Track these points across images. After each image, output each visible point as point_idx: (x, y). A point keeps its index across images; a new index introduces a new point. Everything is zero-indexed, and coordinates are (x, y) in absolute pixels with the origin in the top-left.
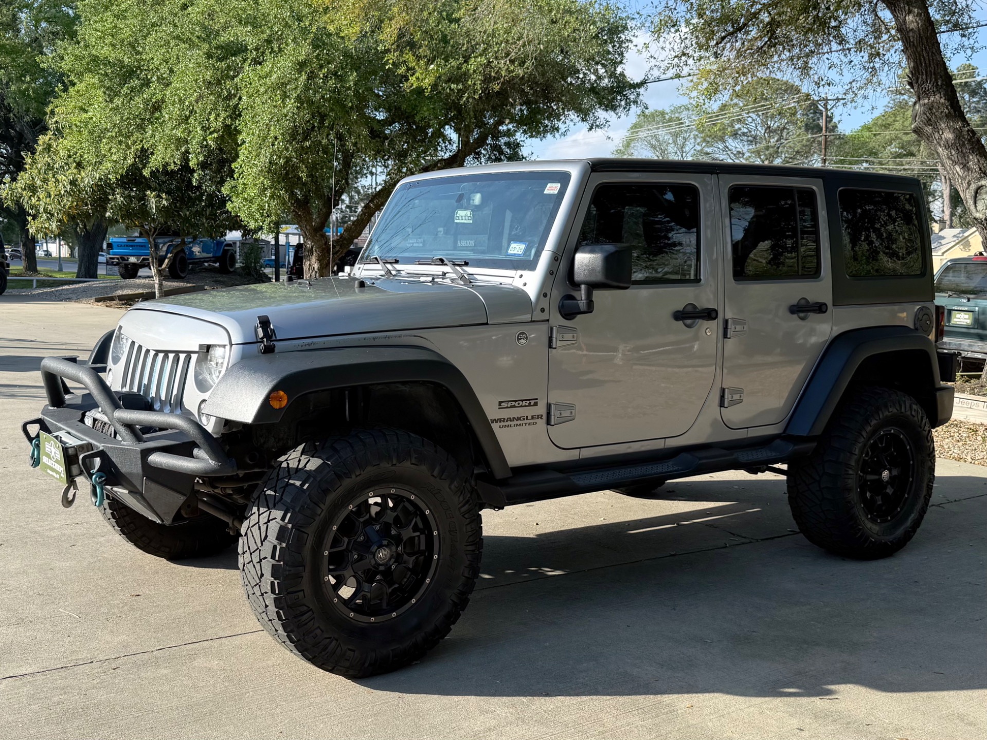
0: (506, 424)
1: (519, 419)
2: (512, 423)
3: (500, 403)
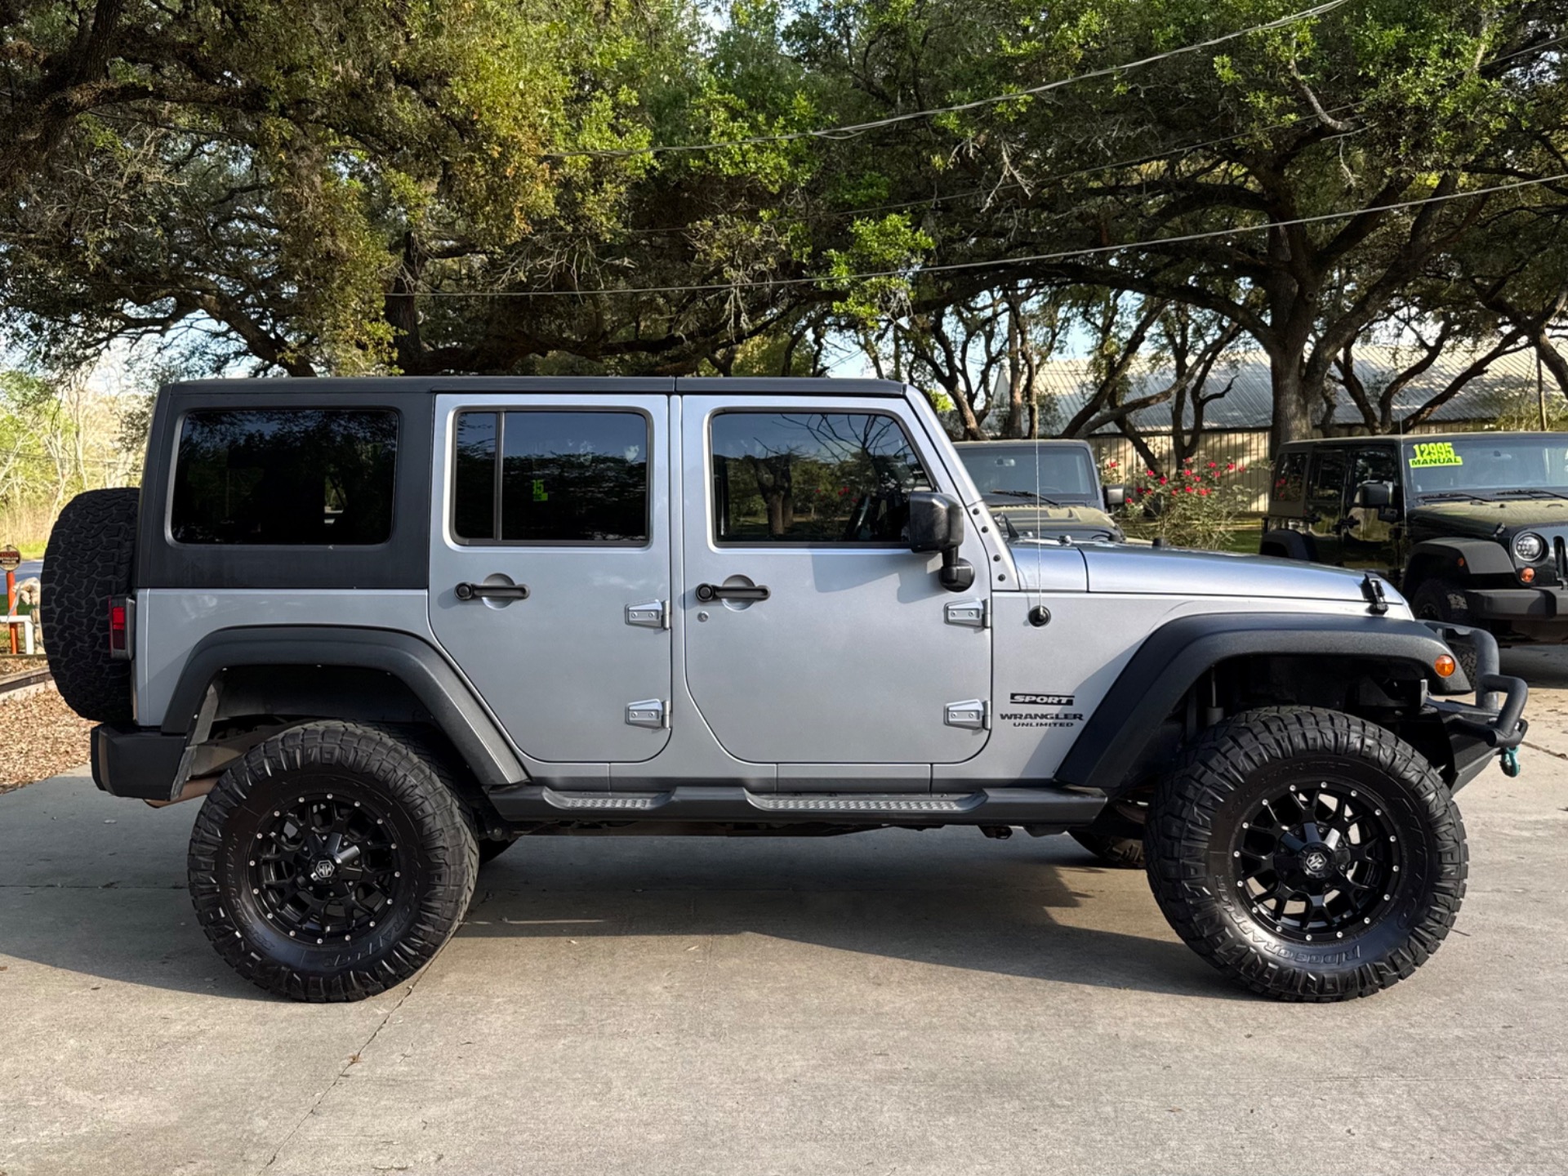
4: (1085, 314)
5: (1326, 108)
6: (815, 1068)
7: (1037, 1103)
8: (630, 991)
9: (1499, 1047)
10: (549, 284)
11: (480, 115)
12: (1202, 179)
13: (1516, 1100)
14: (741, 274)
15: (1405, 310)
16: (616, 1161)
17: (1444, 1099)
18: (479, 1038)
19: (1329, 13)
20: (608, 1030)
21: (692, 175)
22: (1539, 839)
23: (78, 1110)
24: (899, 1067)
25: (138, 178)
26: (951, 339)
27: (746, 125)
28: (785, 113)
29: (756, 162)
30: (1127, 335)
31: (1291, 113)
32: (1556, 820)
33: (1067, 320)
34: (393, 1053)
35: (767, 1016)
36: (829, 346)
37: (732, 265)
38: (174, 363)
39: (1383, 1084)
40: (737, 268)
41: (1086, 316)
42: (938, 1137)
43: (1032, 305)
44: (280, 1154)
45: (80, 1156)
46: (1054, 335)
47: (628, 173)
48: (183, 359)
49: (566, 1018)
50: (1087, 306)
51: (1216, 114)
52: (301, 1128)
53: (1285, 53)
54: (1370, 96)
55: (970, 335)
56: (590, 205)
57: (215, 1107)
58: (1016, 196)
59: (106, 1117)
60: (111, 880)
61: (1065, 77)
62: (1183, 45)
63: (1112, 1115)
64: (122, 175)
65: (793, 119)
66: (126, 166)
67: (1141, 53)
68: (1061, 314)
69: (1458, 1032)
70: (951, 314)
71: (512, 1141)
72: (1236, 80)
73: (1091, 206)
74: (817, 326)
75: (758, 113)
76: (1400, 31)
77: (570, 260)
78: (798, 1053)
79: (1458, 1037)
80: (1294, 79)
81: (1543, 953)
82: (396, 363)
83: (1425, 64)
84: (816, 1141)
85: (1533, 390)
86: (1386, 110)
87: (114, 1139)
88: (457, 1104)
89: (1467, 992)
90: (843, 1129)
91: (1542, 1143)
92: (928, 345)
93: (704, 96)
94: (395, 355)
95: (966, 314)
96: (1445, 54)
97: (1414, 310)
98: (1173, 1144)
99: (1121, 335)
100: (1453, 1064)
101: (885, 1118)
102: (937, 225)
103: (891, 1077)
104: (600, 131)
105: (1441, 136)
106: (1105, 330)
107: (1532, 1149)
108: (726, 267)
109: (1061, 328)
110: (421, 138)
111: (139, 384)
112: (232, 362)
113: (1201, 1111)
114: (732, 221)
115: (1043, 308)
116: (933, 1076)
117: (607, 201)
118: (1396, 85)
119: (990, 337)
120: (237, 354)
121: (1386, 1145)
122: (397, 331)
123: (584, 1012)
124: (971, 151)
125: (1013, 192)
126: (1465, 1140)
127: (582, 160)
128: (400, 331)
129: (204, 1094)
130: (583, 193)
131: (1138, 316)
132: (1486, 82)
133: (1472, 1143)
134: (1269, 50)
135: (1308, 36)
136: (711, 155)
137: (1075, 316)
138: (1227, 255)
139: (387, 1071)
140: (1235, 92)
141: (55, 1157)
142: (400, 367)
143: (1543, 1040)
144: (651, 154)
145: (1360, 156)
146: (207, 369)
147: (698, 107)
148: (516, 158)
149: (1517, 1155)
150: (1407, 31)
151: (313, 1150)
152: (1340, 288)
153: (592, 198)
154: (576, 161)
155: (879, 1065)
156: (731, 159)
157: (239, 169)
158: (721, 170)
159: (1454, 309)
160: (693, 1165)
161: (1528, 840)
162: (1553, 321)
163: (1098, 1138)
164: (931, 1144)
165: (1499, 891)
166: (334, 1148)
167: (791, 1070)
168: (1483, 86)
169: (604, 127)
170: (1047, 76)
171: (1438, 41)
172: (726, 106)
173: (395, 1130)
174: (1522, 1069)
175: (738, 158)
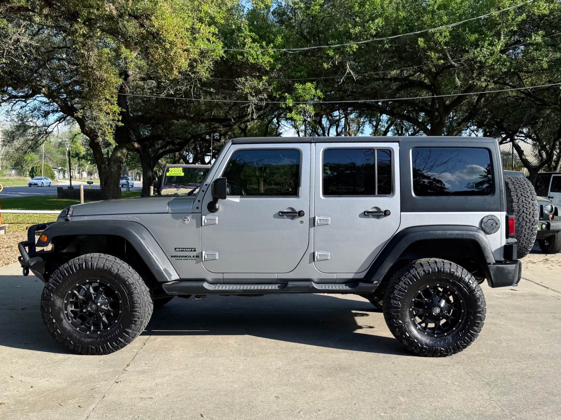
0: (180, 258)
1: (186, 257)
2: (183, 258)
3: (175, 249)
4: (370, 120)
5: (452, 59)
6: (286, 365)
7: (355, 373)
8: (222, 343)
9: (489, 356)
10: (182, 95)
11: (163, 32)
12: (411, 78)
13: (493, 371)
14: (254, 98)
15: (473, 127)
16: (223, 393)
17: (474, 371)
18: (172, 358)
19: (455, 27)
20: (216, 355)
21: (238, 61)
22: (504, 298)
23: (28, 383)
24: (312, 364)
25: (18, 40)
26: (325, 126)
27: (258, 45)
28: (273, 42)
29: (261, 59)
30: (383, 129)
31: (441, 59)
32: (509, 292)
33: (364, 122)
34: (142, 363)
35: (269, 350)
36: (282, 125)
37: (251, 95)
38: (27, 113)
39: (456, 367)
40: (253, 96)
41: (371, 122)
42: (325, 384)
43: (352, 116)
44: (106, 395)
45: (32, 398)
46: (359, 127)
47: (213, 57)
48: (31, 111)
49: (201, 351)
50: (371, 118)
51: (417, 57)
52: (112, 387)
53: (441, 39)
54: (466, 56)
55: (331, 125)
56: (199, 68)
57: (80, 381)
58: (350, 79)
59: (39, 385)
60: (24, 307)
61: (369, 39)
62: (408, 33)
63: (378, 376)
64: (11, 39)
65: (276, 45)
66: (13, 35)
67: (394, 33)
68: (362, 120)
69: (478, 352)
70: (325, 117)
71: (187, 388)
72: (424, 46)
73: (375, 84)
74: (278, 117)
75: (263, 41)
76: (476, 35)
77: (191, 87)
78: (280, 360)
79: (478, 354)
80: (443, 48)
81: (503, 330)
82: (121, 121)
83: (483, 47)
84: (287, 385)
85: (511, 157)
86: (470, 61)
87: (44, 392)
88: (167, 378)
89: (481, 341)
90: (296, 382)
91: (499, 382)
92: (317, 127)
93: (244, 33)
94: (120, 118)
95: (330, 117)
96: (489, 45)
97: (475, 127)
98: (396, 384)
99: (381, 129)
100: (476, 361)
101: (309, 378)
102: (323, 86)
103: (310, 367)
104: (203, 41)
105: (487, 72)
106: (376, 127)
107: (496, 384)
108: (249, 95)
109: (362, 125)
110: (138, 38)
111: (12, 120)
112: (51, 114)
113: (404, 375)
114: (252, 79)
115: (356, 117)
116: (323, 366)
117: (205, 66)
118: (474, 53)
119: (338, 126)
120: (53, 111)
121: (457, 383)
122: (122, 109)
123: (207, 350)
124: (337, 62)
125: (349, 78)
126: (478, 382)
127: (197, 51)
128: (123, 110)
129: (74, 377)
130: (196, 63)
131: (387, 123)
132: (502, 55)
133: (481, 382)
134: (436, 38)
135: (448, 34)
136: (245, 54)
137: (367, 121)
138: (417, 105)
139: (140, 369)
140: (424, 50)
141: (22, 398)
142: (122, 123)
143: (501, 354)
144: (222, 51)
145: (462, 75)
146: (40, 116)
147: (241, 37)
148: (175, 49)
149: (493, 385)
150: (479, 35)
151: (118, 393)
152: (453, 118)
153: (200, 65)
154: (194, 51)
155: (306, 363)
156: (253, 57)
157: (57, 40)
158: (249, 60)
159: (488, 128)
160: (249, 394)
161: (501, 298)
162: (518, 134)
163: (374, 383)
164: (323, 385)
165: (492, 313)
166: (126, 392)
167: (278, 366)
168: (500, 56)
169: (205, 40)
170: (363, 38)
171: (488, 40)
172: (251, 37)
173: (146, 386)
174: (495, 362)
175: (255, 57)
